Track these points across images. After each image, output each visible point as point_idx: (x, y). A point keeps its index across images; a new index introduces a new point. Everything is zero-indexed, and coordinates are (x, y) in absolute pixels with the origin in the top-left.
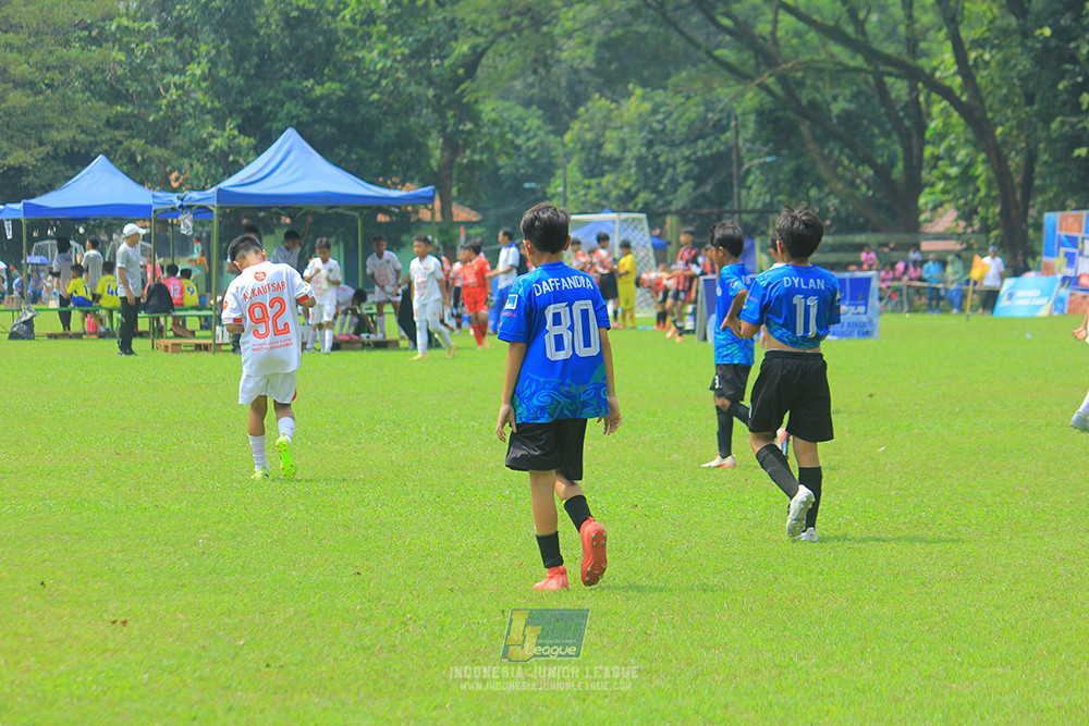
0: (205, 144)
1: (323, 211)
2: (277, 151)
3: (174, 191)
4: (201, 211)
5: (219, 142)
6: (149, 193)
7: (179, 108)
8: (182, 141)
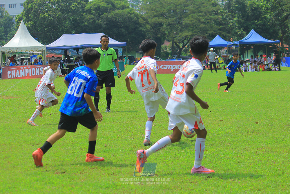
0: (237, 33)
1: (259, 45)
2: (250, 34)
3: (232, 42)
4: (236, 45)
5: (240, 32)
6: (227, 42)
7: (232, 26)
8: (233, 33)
